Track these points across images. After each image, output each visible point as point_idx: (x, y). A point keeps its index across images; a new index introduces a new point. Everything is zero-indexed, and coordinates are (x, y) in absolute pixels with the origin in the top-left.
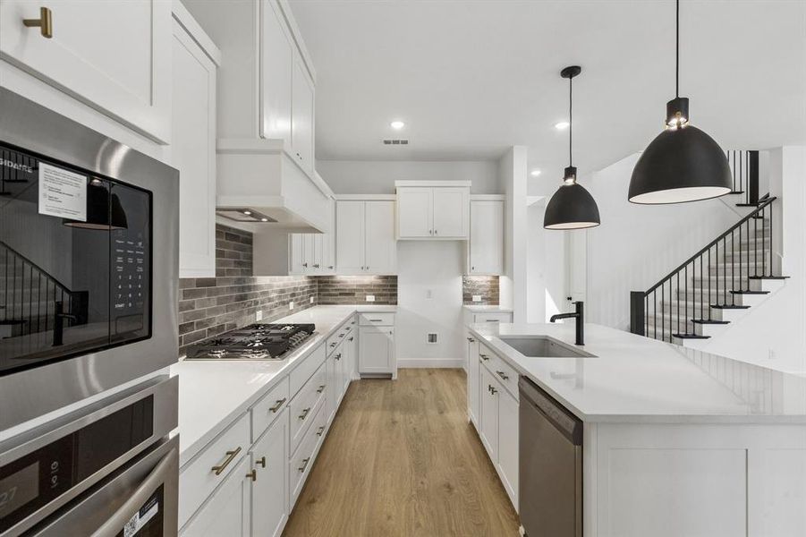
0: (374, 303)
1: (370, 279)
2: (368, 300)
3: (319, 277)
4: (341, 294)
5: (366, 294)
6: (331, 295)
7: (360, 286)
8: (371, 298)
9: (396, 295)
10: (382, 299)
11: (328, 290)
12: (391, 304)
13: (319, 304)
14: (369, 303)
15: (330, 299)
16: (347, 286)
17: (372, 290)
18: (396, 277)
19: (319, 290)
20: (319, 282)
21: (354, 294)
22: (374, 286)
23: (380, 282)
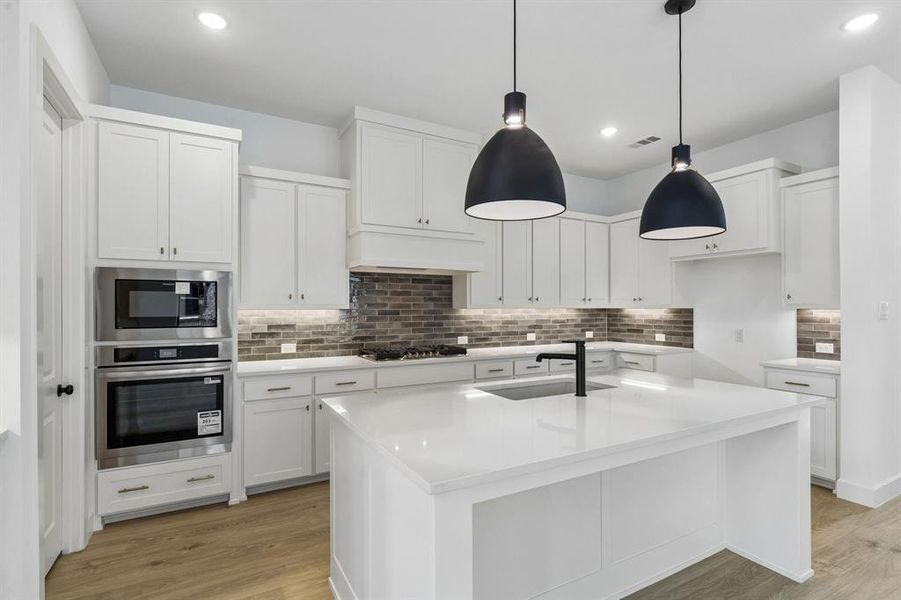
0: (665, 344)
1: (660, 313)
2: (657, 339)
3: (609, 310)
4: (629, 331)
5: (655, 332)
6: (619, 331)
7: (649, 321)
8: (660, 337)
9: (692, 335)
10: (674, 339)
11: (615, 325)
12: (685, 347)
13: (609, 340)
14: (659, 343)
15: (619, 336)
16: (635, 321)
17: (661, 327)
18: (690, 312)
19: (609, 325)
20: (609, 316)
21: (642, 331)
22: (665, 321)
23: (670, 316)
